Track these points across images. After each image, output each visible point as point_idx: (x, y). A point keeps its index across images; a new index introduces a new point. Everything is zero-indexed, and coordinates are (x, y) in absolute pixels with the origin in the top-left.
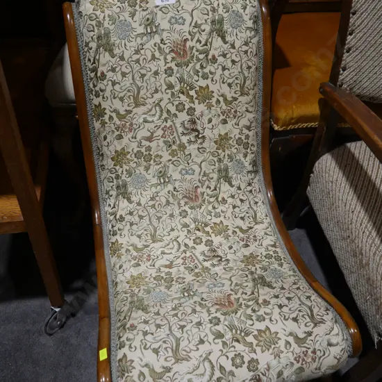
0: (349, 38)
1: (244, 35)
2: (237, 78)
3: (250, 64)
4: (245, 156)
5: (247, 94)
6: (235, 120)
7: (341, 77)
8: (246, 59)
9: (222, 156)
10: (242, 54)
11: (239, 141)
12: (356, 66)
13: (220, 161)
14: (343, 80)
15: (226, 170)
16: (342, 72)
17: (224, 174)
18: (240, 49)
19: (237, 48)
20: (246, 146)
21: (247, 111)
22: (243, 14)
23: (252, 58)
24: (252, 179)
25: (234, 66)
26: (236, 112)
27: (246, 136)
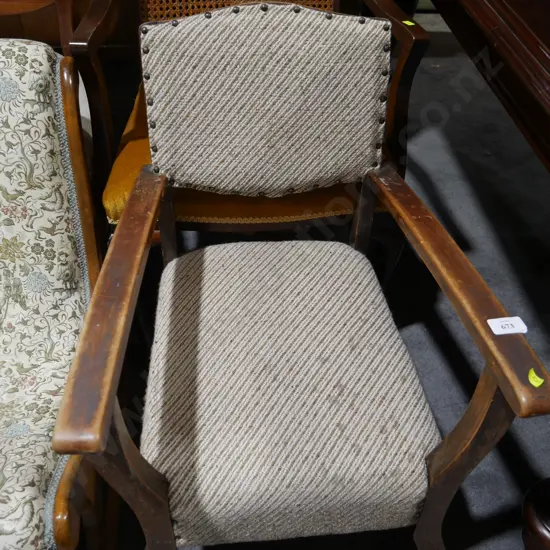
0: (149, 109)
1: (21, 110)
2: (18, 166)
3: (37, 147)
4: (50, 268)
5: (39, 187)
6: (26, 220)
7: (154, 160)
8: (29, 141)
9: (10, 268)
10: (21, 134)
11: (37, 248)
12: (168, 145)
13: (8, 273)
14: (156, 163)
15: (18, 286)
16: (152, 153)
17: (14, 292)
18: (17, 128)
19: (12, 127)
20: (50, 255)
21: (44, 208)
22: (20, 82)
23: (40, 140)
24: (62, 300)
25: (10, 150)
26: (25, 210)
27: (47, 242)
